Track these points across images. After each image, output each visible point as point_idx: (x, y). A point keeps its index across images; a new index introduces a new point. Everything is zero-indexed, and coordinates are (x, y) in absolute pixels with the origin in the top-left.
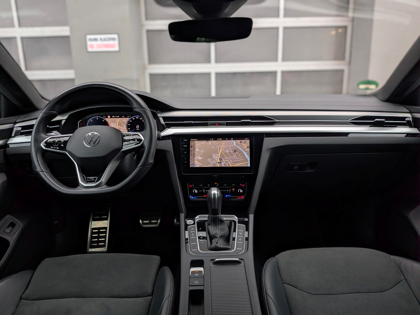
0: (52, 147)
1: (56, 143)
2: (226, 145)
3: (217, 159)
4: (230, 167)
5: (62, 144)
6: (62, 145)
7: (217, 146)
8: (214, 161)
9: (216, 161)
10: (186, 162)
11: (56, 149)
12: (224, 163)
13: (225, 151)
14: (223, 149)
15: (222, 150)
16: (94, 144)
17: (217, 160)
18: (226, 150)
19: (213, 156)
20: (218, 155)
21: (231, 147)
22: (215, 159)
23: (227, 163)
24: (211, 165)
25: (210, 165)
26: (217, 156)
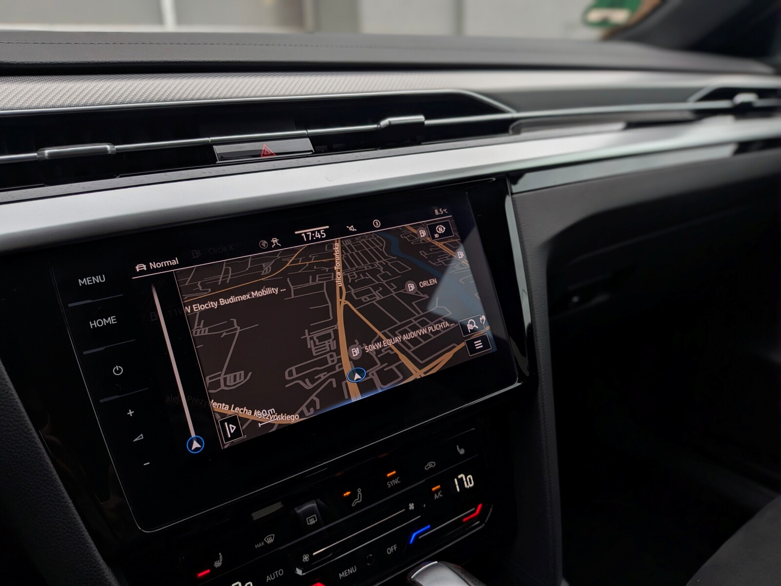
2: (359, 264)
3: (335, 358)
4: (416, 381)
7: (314, 280)
8: (323, 376)
9: (333, 368)
10: (141, 437)
12: (379, 366)
13: (363, 298)
14: (347, 289)
15: (349, 297)
17: (340, 360)
18: (368, 291)
19: (310, 344)
20: (336, 332)
21: (386, 267)
22: (325, 361)
23: (393, 367)
24: (312, 404)
25: (308, 407)
26: (328, 336)
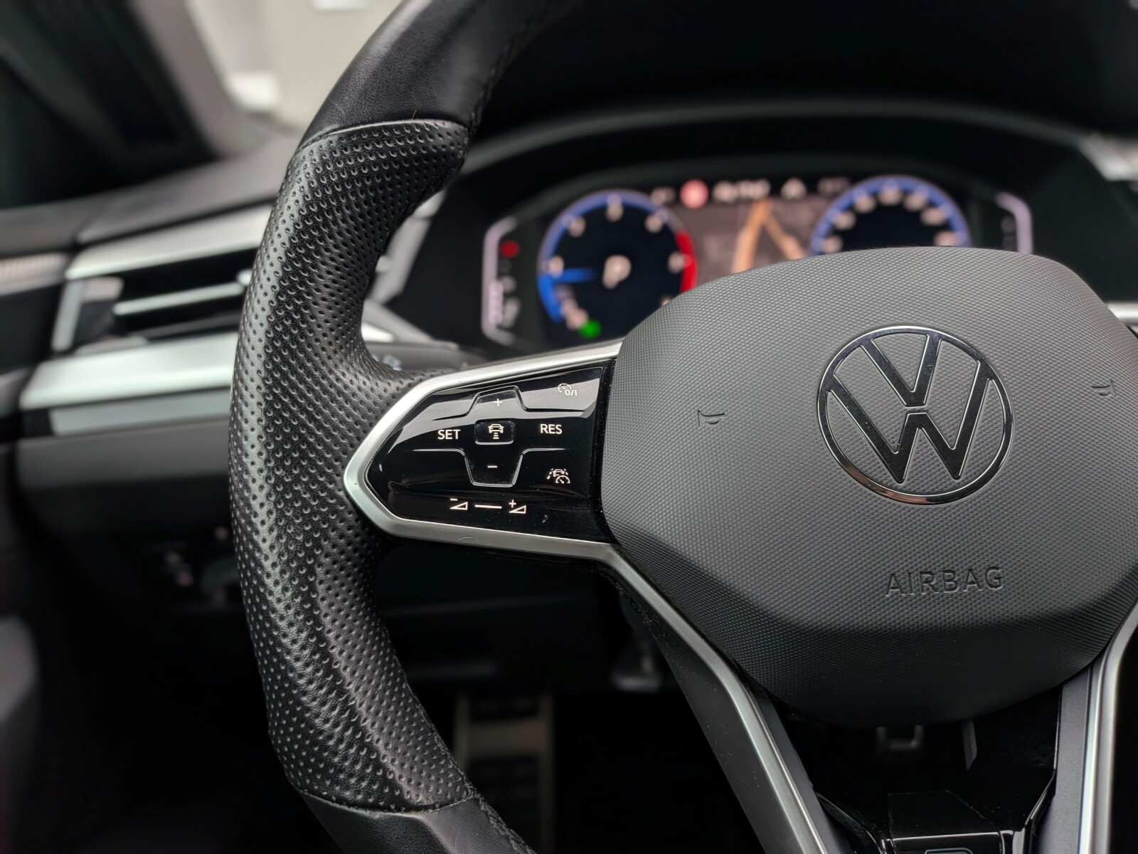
0: (462, 507)
1: (494, 454)
5: (556, 461)
6: (559, 475)
11: (500, 521)
16: (953, 459)
